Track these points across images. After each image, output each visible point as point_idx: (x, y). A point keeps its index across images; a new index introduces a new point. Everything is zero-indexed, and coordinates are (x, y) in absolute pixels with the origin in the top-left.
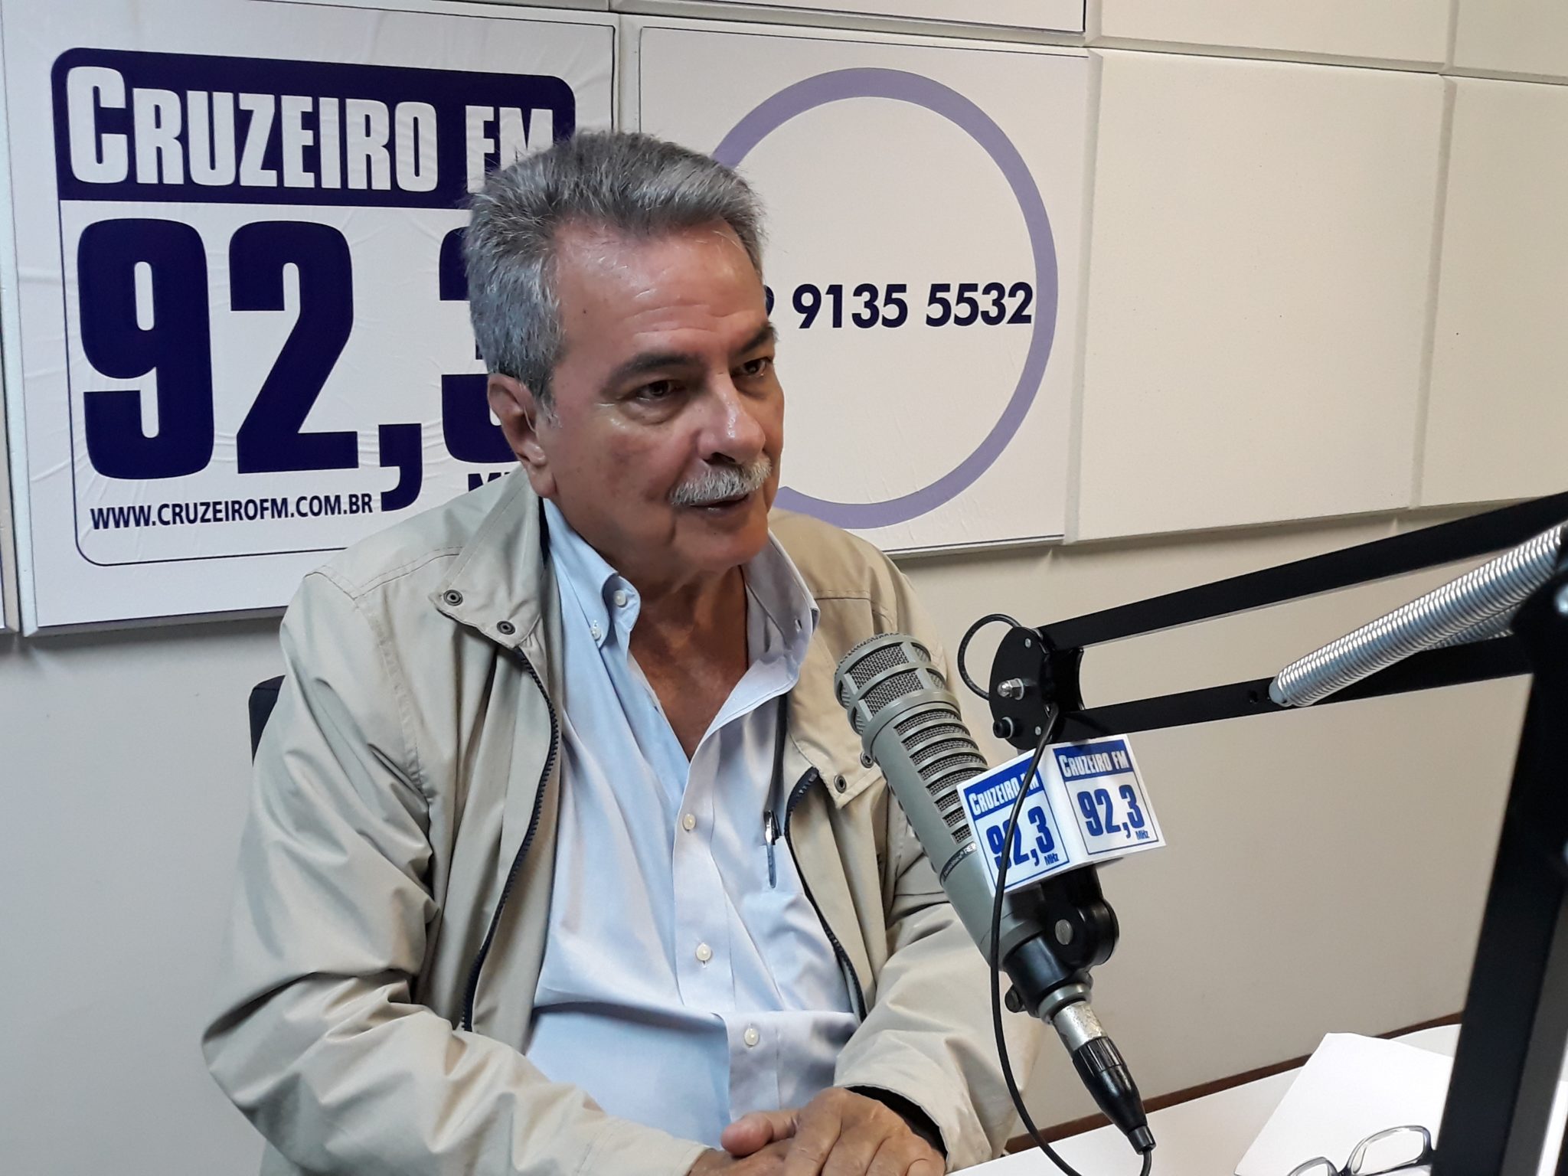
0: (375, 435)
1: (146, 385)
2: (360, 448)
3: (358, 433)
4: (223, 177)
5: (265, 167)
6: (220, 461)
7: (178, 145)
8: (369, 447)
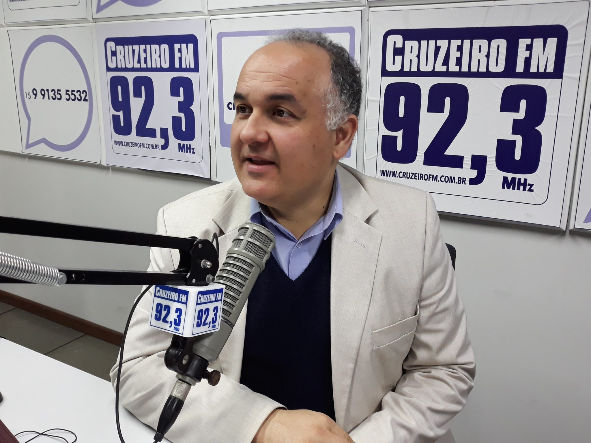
0: (470, 158)
1: (399, 134)
2: (464, 162)
3: (464, 157)
4: (429, 69)
5: (443, 65)
6: (418, 161)
7: (417, 58)
8: (467, 162)
